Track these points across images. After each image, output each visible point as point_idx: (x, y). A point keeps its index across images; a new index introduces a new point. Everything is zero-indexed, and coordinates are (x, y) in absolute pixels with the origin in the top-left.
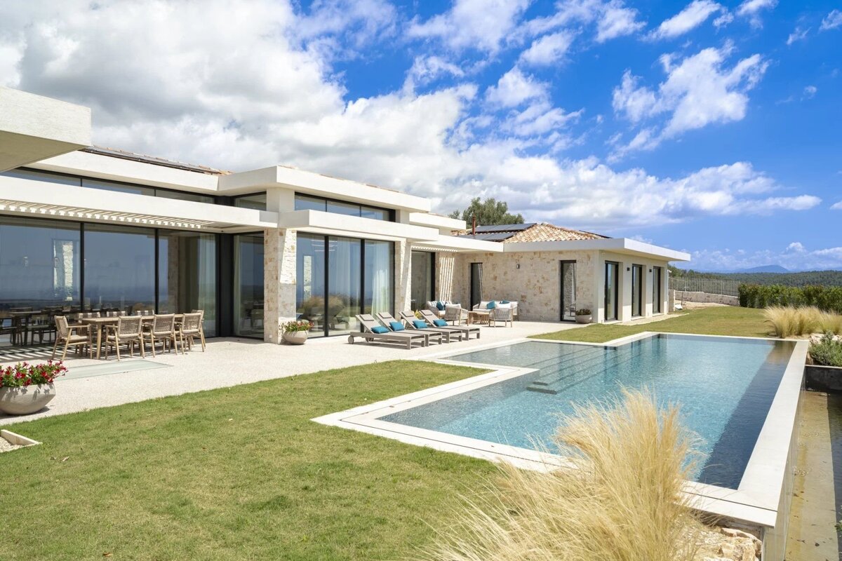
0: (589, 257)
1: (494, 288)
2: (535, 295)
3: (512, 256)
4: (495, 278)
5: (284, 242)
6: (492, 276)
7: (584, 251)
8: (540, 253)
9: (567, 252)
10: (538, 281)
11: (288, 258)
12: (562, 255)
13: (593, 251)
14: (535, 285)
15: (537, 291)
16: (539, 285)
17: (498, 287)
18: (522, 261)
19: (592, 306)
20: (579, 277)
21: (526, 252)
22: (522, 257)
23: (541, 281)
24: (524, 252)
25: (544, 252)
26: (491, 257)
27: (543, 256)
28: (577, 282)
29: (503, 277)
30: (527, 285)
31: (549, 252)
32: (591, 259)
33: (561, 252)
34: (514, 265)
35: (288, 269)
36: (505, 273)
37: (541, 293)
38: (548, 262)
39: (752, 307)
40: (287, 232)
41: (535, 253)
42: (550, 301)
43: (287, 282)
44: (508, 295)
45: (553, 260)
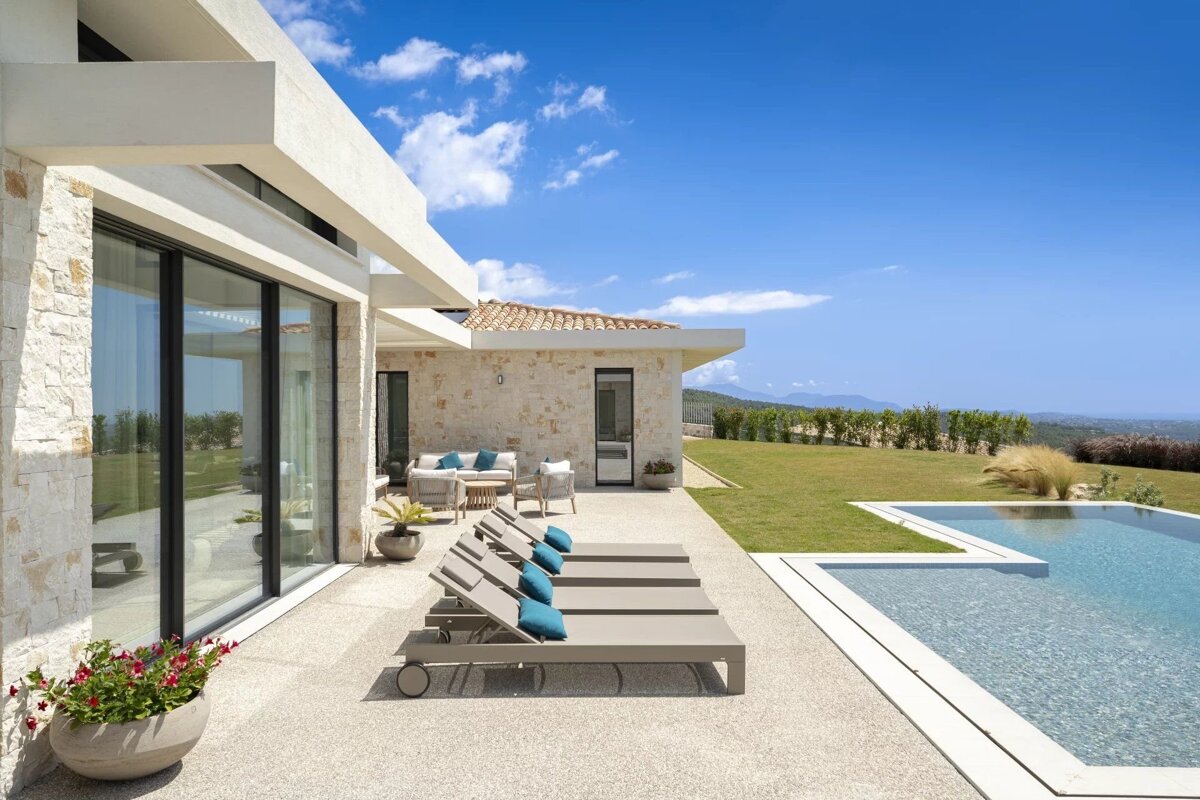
0: (661, 363)
1: (440, 425)
2: (540, 437)
3: (484, 358)
4: (442, 404)
5: (32, 228)
6: (433, 398)
7: (651, 351)
8: (551, 353)
9: (614, 352)
10: (548, 409)
11: (56, 320)
12: (602, 358)
13: (670, 351)
14: (541, 417)
15: (546, 429)
16: (550, 416)
17: (447, 422)
18: (508, 368)
19: (669, 456)
20: (641, 400)
21: (517, 351)
22: (508, 361)
23: (555, 408)
24: (512, 351)
25: (561, 352)
26: (430, 360)
27: (558, 359)
28: (636, 411)
29: (463, 401)
30: (521, 418)
31: (574, 352)
32: (665, 367)
33: (599, 353)
34: (488, 375)
35: (53, 377)
36: (467, 394)
37: (555, 431)
38: (572, 372)
39: (736, 439)
40: (47, 182)
41: (539, 353)
42: (576, 448)
43: (44, 447)
44: (475, 437)
45: (583, 367)
